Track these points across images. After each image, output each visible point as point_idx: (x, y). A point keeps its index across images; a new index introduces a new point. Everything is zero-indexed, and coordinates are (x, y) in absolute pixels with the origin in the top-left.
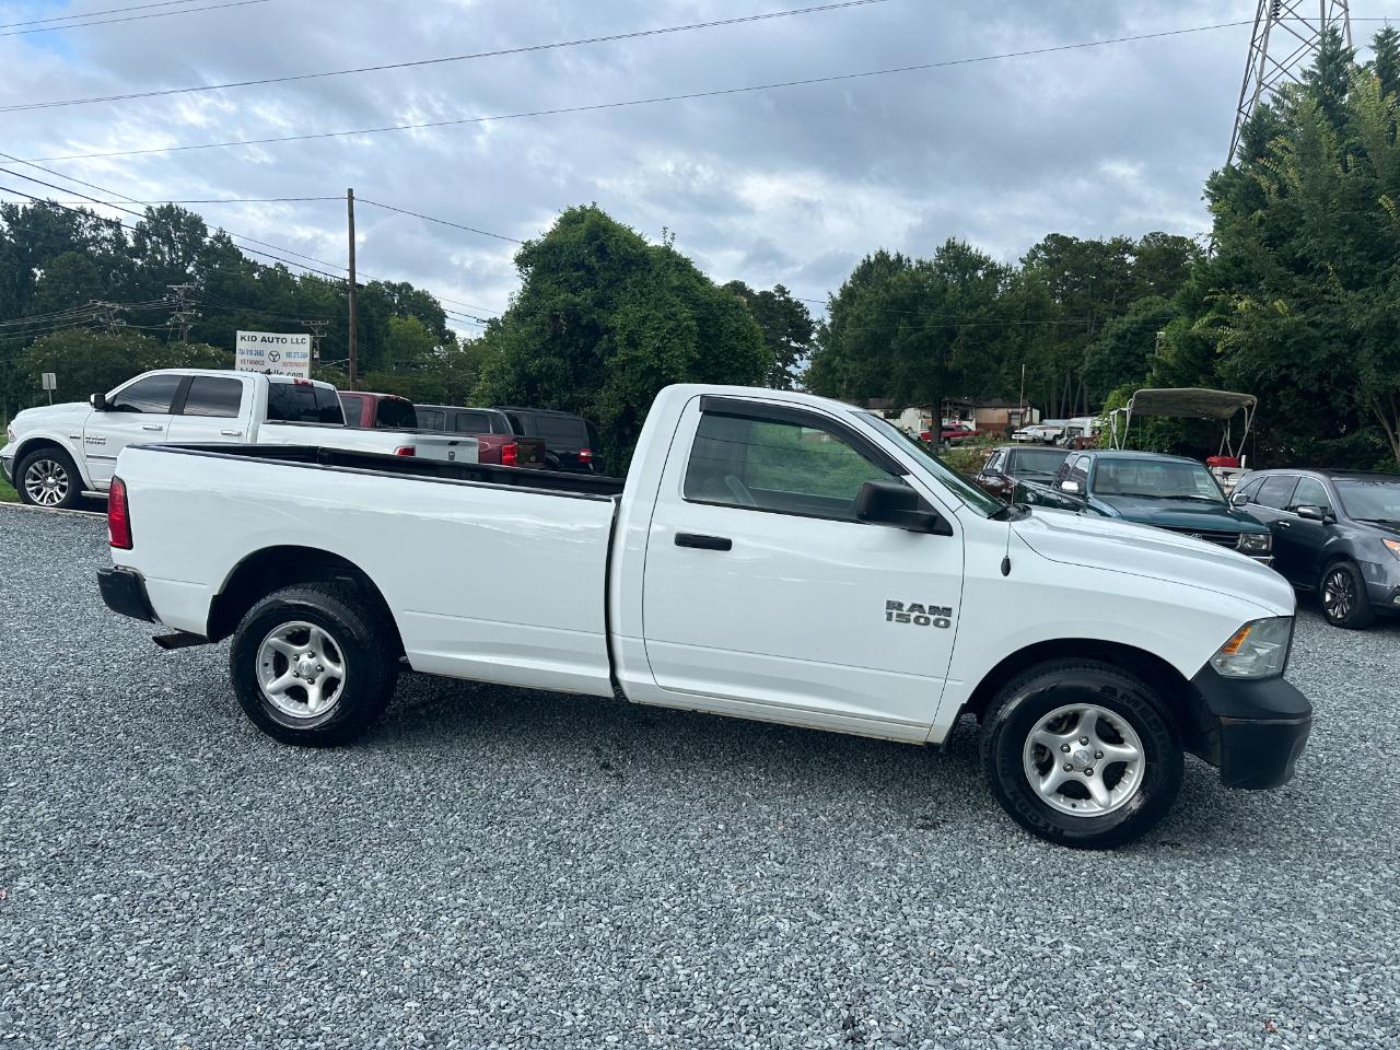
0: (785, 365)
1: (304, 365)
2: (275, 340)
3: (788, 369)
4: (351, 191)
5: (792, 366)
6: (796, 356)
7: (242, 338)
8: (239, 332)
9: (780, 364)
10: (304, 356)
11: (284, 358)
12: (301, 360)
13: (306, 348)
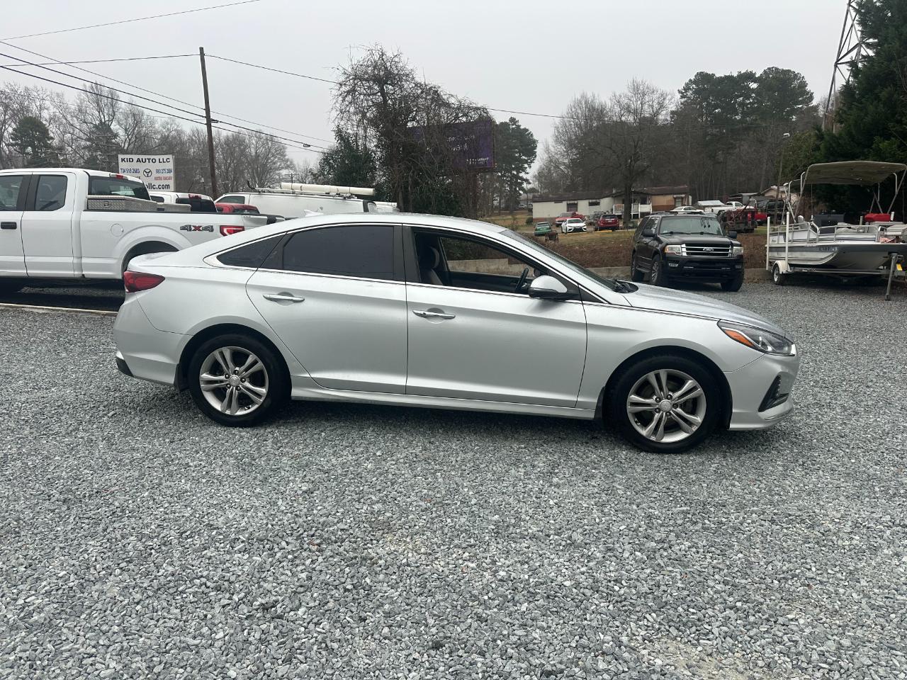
0: (518, 172)
1: (170, 178)
2: (147, 160)
3: (521, 175)
4: (202, 49)
5: (523, 173)
6: (526, 165)
7: (123, 160)
8: (119, 156)
9: (515, 173)
10: (169, 171)
11: (155, 174)
12: (168, 175)
13: (171, 165)
